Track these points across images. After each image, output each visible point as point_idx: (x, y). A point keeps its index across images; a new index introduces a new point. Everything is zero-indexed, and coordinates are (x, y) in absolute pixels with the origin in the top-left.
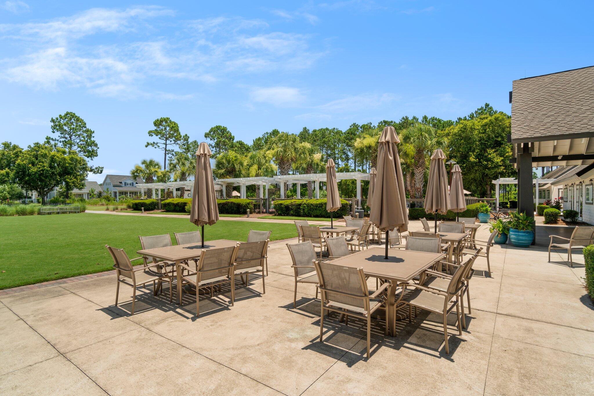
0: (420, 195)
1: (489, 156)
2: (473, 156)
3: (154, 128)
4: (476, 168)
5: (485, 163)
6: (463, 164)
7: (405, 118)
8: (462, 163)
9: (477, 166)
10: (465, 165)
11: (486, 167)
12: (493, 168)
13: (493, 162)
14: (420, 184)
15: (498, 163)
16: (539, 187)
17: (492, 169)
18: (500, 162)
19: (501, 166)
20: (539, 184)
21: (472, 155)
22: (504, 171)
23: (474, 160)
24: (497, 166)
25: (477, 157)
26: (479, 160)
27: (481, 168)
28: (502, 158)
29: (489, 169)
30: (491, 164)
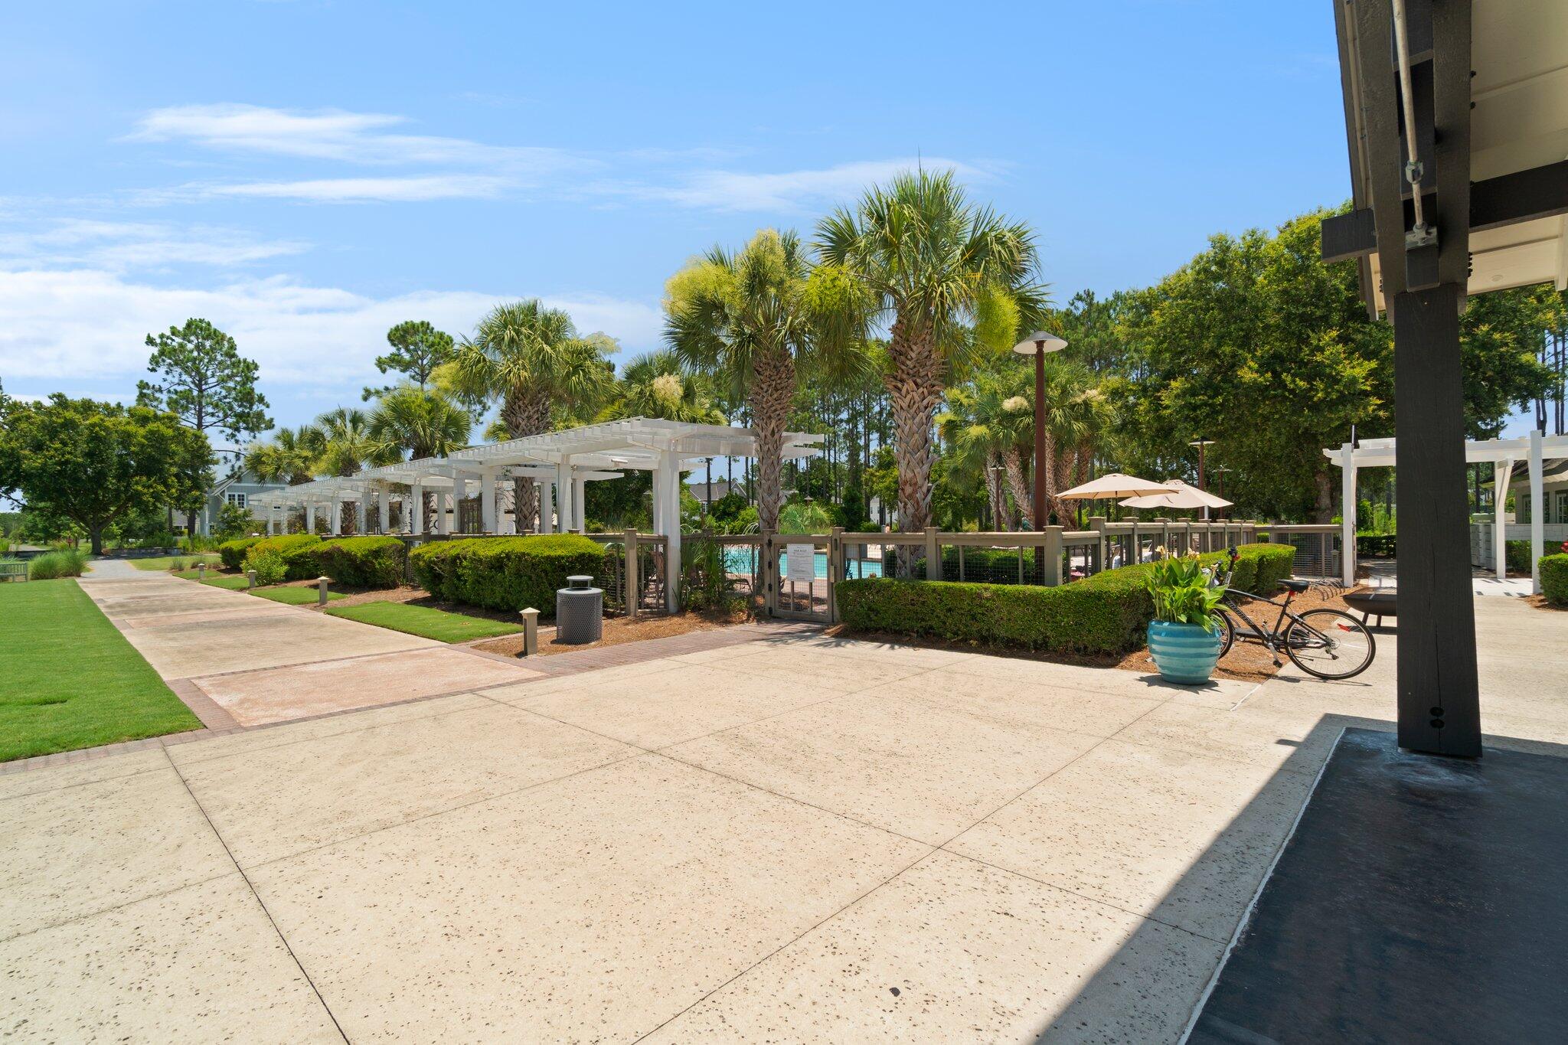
0: (914, 516)
1: (1319, 358)
2: (1252, 364)
3: (388, 350)
4: (1264, 409)
5: (1302, 383)
6: (1212, 397)
7: (1084, 296)
8: (1210, 392)
9: (1269, 399)
10: (1220, 399)
11: (1303, 399)
12: (1332, 405)
13: (1335, 380)
14: (913, 463)
15: (1354, 381)
16: (1546, 473)
17: (1330, 411)
18: (1366, 378)
19: (1366, 394)
20: (1545, 461)
21: (1246, 359)
22: (1381, 413)
23: (1255, 375)
24: (1354, 396)
25: (1264, 366)
26: (1276, 375)
27: (1285, 409)
28: (1373, 364)
29: (1315, 408)
30: (1325, 390)
